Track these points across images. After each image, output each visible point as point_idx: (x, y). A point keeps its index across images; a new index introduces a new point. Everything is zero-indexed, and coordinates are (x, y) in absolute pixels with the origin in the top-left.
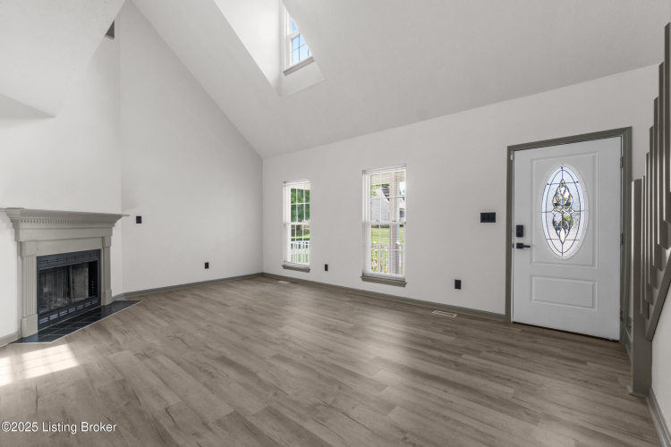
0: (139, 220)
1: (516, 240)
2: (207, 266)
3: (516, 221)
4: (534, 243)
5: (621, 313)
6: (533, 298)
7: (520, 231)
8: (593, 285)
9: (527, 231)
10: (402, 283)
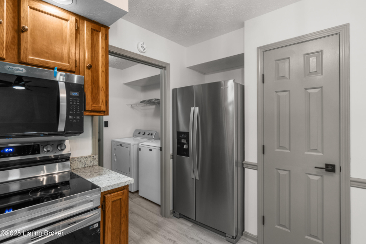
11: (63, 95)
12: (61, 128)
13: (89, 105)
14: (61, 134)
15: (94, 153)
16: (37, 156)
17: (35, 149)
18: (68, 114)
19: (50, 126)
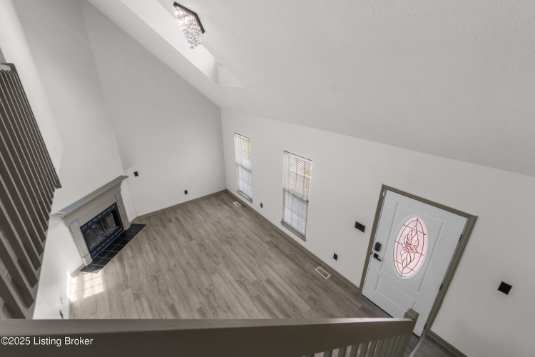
0: (136, 174)
1: (374, 251)
2: (186, 192)
3: (377, 239)
4: (385, 258)
5: (426, 325)
6: (378, 288)
7: (378, 247)
8: (414, 302)
9: (383, 248)
10: (303, 238)
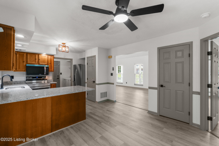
10: (142, 85)
11: (45, 68)
12: (45, 74)
13: (50, 70)
14: (45, 75)
15: (52, 79)
16: (42, 79)
17: (41, 77)
18: (46, 72)
19: (43, 74)
